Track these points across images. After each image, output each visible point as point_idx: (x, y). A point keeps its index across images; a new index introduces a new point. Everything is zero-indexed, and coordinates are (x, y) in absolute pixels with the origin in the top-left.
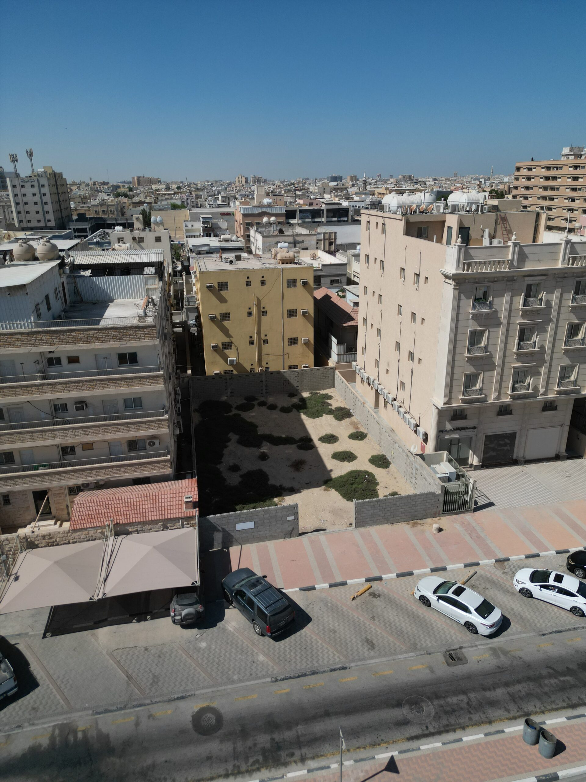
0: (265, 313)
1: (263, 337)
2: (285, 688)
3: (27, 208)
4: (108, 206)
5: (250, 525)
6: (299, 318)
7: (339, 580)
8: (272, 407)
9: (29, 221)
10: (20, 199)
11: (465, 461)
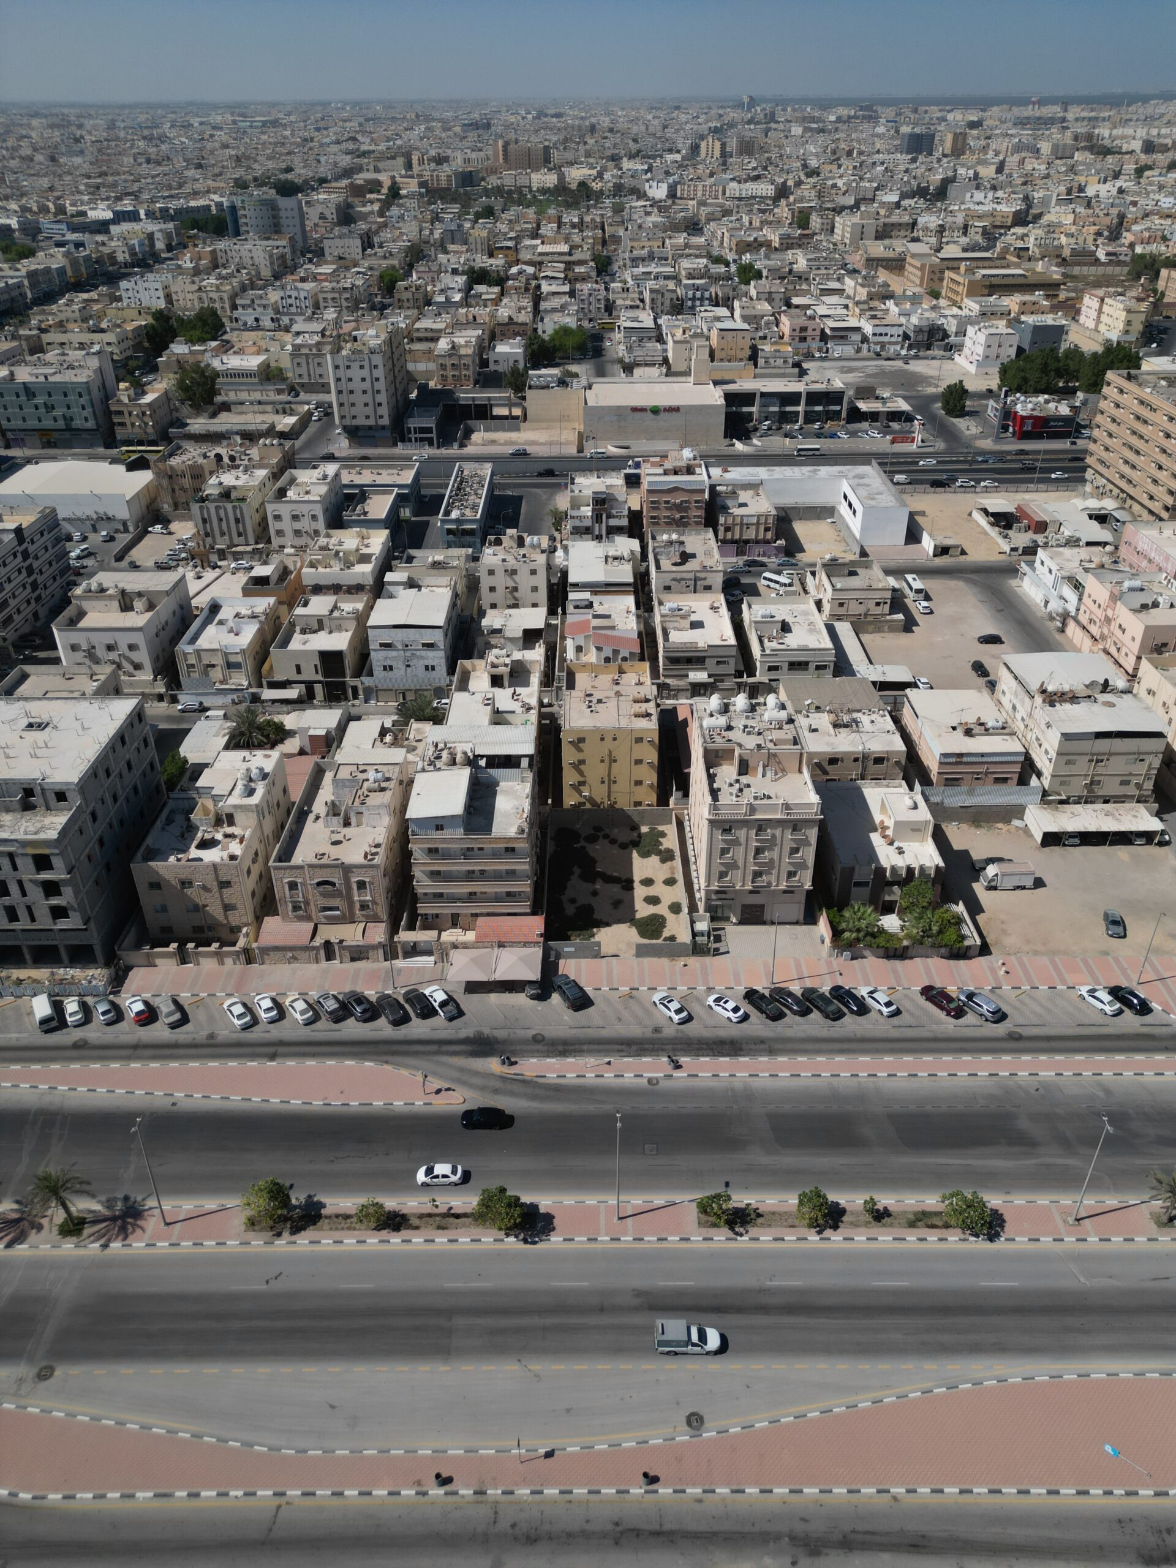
0: (615, 761)
1: (612, 779)
3: (352, 398)
5: (572, 949)
6: (644, 766)
7: (616, 986)
8: (613, 842)
9: (354, 417)
10: (343, 385)
11: (728, 919)
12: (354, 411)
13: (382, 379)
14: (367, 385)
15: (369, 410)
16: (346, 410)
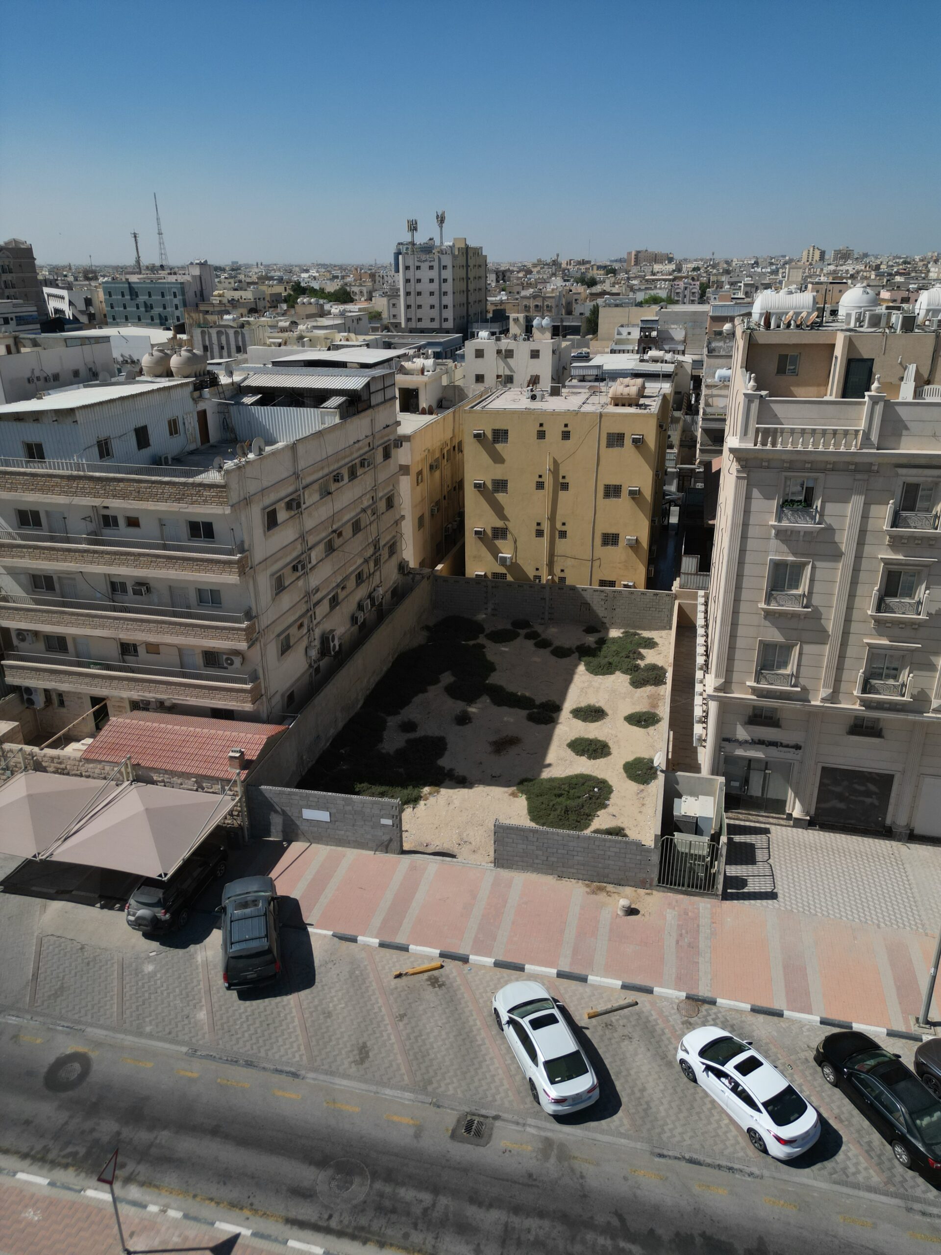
0: (565, 487)
1: (559, 526)
2: (194, 1070)
3: (420, 300)
4: (544, 298)
5: (323, 816)
6: (624, 502)
7: (400, 940)
8: (543, 644)
9: (420, 320)
10: (412, 287)
11: (777, 806)
12: (420, 313)
13: (450, 281)
14: (434, 287)
15: (435, 313)
16: (412, 313)
